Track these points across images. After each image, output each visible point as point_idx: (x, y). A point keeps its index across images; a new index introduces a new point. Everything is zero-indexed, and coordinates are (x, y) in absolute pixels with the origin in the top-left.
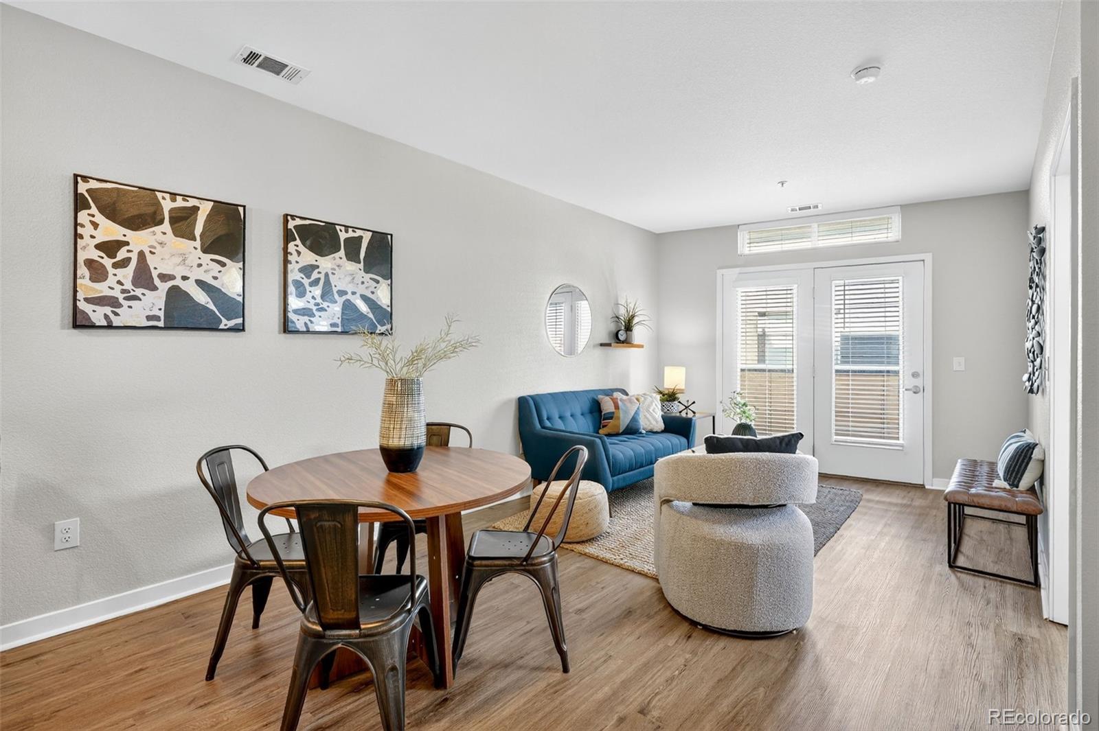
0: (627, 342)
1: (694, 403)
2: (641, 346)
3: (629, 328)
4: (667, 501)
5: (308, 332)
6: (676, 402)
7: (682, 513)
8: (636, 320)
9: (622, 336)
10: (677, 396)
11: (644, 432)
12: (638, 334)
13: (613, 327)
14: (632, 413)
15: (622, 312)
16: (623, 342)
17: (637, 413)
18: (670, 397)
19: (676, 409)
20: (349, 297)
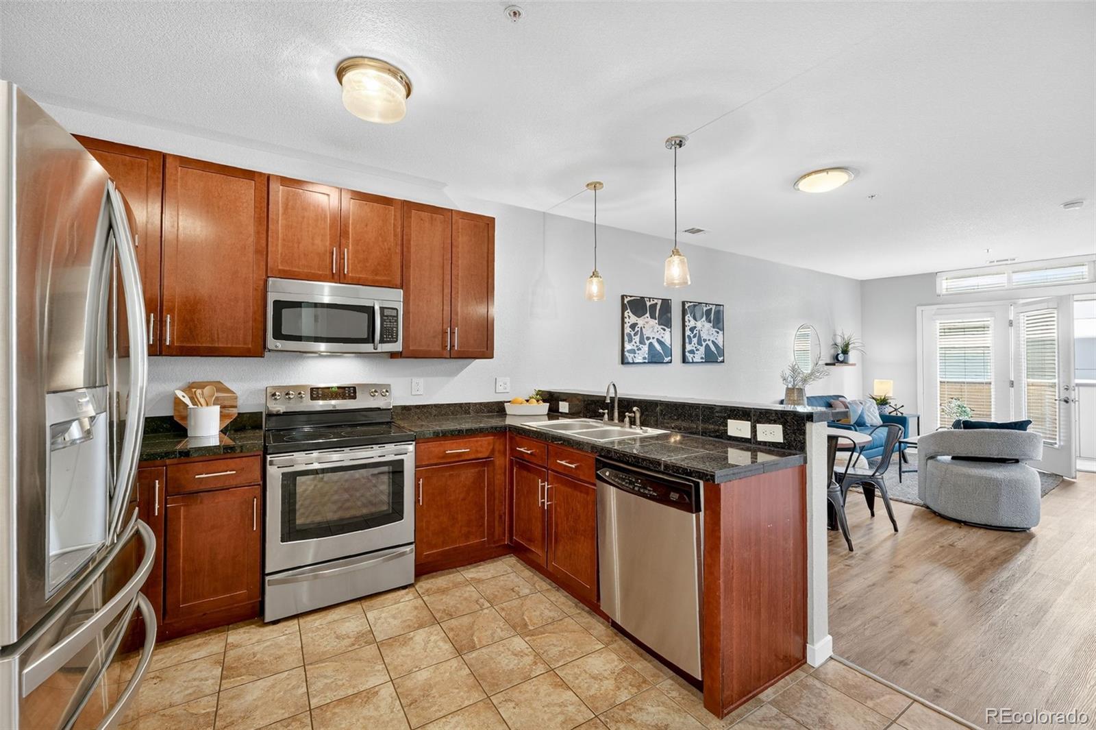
0: (844, 362)
1: (903, 406)
2: (854, 365)
3: (845, 352)
4: (932, 458)
5: (693, 362)
6: (888, 406)
7: (948, 464)
8: (850, 346)
9: (841, 357)
10: (889, 401)
11: (869, 425)
12: (853, 356)
13: (832, 352)
14: (860, 412)
15: (839, 341)
16: (842, 362)
17: (862, 412)
18: (883, 402)
19: (887, 410)
20: (707, 342)
